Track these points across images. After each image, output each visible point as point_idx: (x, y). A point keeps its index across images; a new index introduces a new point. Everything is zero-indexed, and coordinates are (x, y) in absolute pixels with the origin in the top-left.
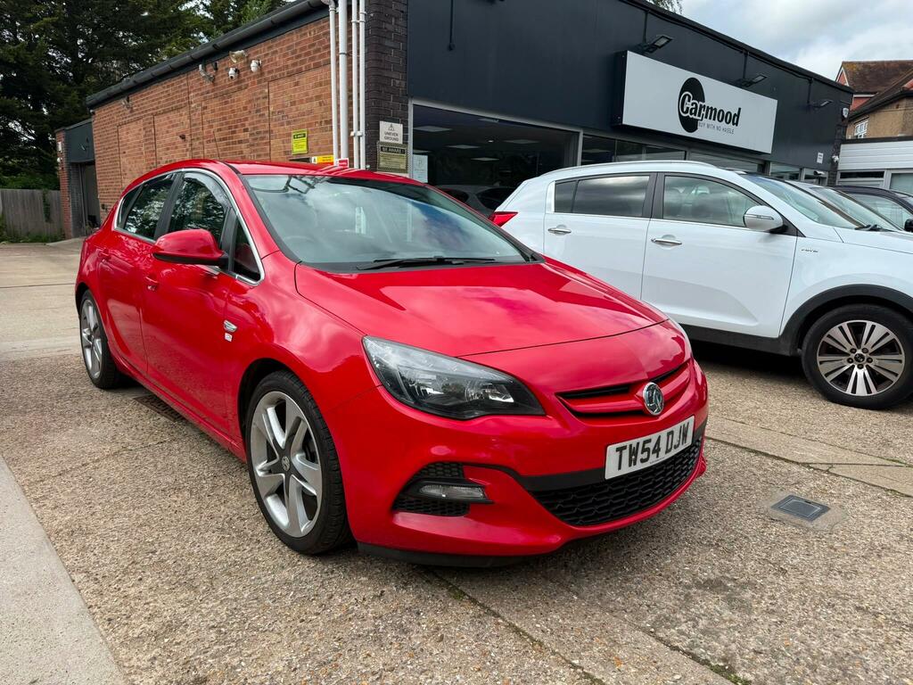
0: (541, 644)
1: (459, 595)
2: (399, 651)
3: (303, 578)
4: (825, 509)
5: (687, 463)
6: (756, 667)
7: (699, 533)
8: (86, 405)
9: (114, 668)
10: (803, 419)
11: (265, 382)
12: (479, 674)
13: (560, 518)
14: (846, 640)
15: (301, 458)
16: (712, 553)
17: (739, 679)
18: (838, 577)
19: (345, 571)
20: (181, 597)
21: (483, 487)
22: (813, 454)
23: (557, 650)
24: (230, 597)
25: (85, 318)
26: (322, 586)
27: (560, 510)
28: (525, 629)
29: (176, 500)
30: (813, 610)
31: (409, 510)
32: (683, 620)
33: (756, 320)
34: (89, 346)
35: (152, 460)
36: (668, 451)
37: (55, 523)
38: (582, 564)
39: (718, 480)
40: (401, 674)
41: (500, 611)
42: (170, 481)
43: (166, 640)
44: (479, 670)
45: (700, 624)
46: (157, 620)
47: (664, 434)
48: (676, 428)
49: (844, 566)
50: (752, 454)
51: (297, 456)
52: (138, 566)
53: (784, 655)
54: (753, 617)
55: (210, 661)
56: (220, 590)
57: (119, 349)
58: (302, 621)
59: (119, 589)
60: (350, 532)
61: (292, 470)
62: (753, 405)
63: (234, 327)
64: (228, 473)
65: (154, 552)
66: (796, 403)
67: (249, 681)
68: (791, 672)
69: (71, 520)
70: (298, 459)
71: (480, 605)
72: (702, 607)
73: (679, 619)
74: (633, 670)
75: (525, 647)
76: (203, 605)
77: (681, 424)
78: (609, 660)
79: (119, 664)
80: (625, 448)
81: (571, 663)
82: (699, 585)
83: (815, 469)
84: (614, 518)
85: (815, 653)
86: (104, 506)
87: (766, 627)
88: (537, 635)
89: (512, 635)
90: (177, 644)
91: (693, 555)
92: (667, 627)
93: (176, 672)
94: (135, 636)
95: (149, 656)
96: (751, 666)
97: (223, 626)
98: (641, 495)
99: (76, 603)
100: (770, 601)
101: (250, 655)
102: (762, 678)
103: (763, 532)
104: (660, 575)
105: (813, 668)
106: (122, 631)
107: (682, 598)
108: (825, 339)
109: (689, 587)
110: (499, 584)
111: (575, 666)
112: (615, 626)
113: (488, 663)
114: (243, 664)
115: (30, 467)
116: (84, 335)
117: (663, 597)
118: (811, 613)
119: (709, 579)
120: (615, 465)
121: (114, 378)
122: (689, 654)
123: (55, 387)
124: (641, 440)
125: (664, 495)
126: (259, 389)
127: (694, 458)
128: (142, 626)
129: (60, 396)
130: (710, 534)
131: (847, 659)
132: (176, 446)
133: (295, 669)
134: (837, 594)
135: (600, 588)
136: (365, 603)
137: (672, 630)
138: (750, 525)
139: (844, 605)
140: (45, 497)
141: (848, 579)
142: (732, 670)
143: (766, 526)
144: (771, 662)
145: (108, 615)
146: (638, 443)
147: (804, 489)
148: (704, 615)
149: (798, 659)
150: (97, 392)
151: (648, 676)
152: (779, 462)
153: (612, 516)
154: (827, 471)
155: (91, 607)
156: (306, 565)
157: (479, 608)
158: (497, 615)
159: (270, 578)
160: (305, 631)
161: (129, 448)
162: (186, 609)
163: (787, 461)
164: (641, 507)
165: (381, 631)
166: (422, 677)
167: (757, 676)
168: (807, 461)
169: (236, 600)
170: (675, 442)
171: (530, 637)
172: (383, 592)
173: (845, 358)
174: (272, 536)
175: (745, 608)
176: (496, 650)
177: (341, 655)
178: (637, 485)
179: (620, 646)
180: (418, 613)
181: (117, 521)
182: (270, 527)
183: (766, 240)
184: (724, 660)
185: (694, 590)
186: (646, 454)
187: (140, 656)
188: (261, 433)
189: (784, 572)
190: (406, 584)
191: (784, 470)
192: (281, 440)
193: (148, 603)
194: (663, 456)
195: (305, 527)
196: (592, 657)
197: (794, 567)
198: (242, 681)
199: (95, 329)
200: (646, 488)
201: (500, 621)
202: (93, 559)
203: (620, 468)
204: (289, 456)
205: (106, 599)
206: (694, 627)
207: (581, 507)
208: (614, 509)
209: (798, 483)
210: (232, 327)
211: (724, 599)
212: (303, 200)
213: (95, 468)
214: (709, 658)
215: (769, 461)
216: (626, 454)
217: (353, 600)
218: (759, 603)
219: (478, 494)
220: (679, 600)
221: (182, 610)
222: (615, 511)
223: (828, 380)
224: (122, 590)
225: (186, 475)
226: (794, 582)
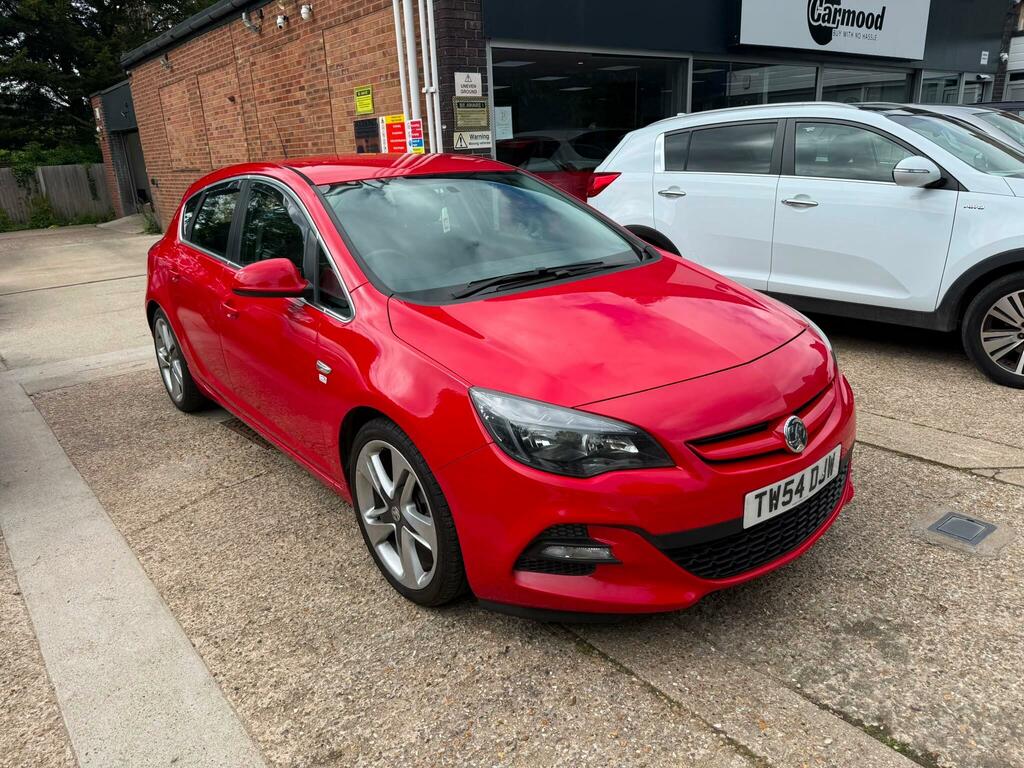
0: (679, 705)
1: (588, 650)
2: (531, 718)
3: (425, 634)
4: (991, 528)
5: (833, 495)
6: (914, 727)
7: (847, 564)
8: (173, 433)
9: (249, 743)
10: (964, 409)
11: (366, 429)
12: (617, 742)
13: (697, 573)
14: (1015, 692)
15: (412, 510)
16: (861, 589)
17: (896, 742)
18: (1006, 614)
19: (467, 623)
20: (304, 661)
21: (610, 547)
22: (979, 455)
23: (697, 713)
24: (352, 659)
25: (160, 337)
26: (445, 642)
27: (696, 565)
28: (661, 688)
29: (283, 545)
30: (978, 656)
31: (531, 570)
32: (832, 673)
33: (907, 291)
34: (167, 367)
35: (251, 498)
36: (812, 488)
37: (165, 579)
38: (718, 607)
39: (865, 494)
40: (536, 744)
41: (634, 668)
42: (272, 522)
43: (296, 710)
44: (617, 737)
45: (851, 677)
46: (283, 687)
47: (807, 472)
48: (821, 463)
49: (1012, 600)
50: (905, 460)
51: (408, 508)
52: (255, 625)
53: (945, 712)
54: (910, 667)
55: (342, 733)
56: (342, 652)
57: (198, 372)
58: (429, 685)
59: (241, 653)
60: (468, 586)
61: (402, 522)
62: (903, 393)
63: (328, 369)
64: (332, 510)
65: (268, 609)
66: (955, 388)
67: (384, 755)
68: (953, 732)
69: (180, 575)
70: (409, 511)
71: (611, 661)
72: (852, 656)
73: (828, 672)
74: (780, 735)
75: (663, 709)
76: (327, 670)
77: (827, 456)
78: (753, 722)
79: (253, 738)
80: (765, 493)
81: (713, 727)
82: (848, 630)
83: (978, 476)
84: (753, 567)
85: (980, 709)
86: (210, 557)
87: (925, 679)
88: (674, 695)
89: (648, 696)
90: (307, 714)
91: (841, 592)
92: (815, 682)
93: (310, 746)
94: (264, 706)
95: (281, 729)
96: (908, 726)
97: (350, 694)
98: (783, 539)
99: (200, 673)
100: (929, 647)
101: (381, 726)
102: (921, 739)
103: (920, 560)
104: (804, 618)
105: (978, 726)
106: (250, 701)
107: (830, 645)
108: (991, 312)
109: (837, 632)
110: (630, 635)
111: (717, 731)
112: (758, 682)
113: (625, 729)
114: (375, 735)
115: (130, 512)
116: (160, 355)
117: (809, 644)
118: (975, 660)
119: (859, 622)
120: (754, 512)
121: (197, 401)
122: (840, 713)
123: (138, 412)
124: (782, 483)
125: (808, 534)
126: (359, 437)
127: (840, 486)
128: (269, 695)
129: (144, 424)
130: (859, 564)
131: (1015, 715)
132: (273, 479)
133: (428, 740)
134: (1004, 636)
135: (739, 636)
136: (491, 661)
137: (821, 685)
138: (905, 551)
139: (1012, 649)
140: (150, 549)
141: (1017, 616)
142: (888, 731)
143: (921, 552)
144: (931, 721)
145: (234, 684)
146: (779, 487)
147: (966, 503)
148: (855, 666)
149: (961, 717)
150: (183, 417)
151: (796, 741)
152: (935, 468)
153: (752, 565)
154: (993, 477)
155: (216, 674)
156: (425, 618)
157: (610, 664)
158: (630, 673)
159: (390, 635)
160: (433, 696)
161: (225, 484)
162: (310, 674)
163: (945, 466)
164: (782, 551)
165: (510, 694)
166: (558, 747)
167: (915, 737)
168: (970, 466)
169: (358, 662)
170: (820, 477)
171: (667, 697)
172: (507, 648)
173: (1015, 333)
174: (386, 585)
175: (900, 655)
176: (632, 714)
177: (472, 723)
178: (778, 530)
179: (764, 706)
180: (547, 673)
181: (226, 573)
182: (383, 573)
183: (920, 196)
184: (879, 719)
185: (843, 635)
186: (787, 497)
187: (273, 729)
188: (366, 480)
189: (943, 609)
190: (531, 638)
191: (942, 479)
192: (389, 489)
193: (271, 669)
194: (807, 494)
195: (422, 579)
196: (735, 720)
197: (955, 603)
198: (377, 754)
199: (172, 350)
200: (788, 531)
201: (634, 679)
202: (210, 619)
203: (759, 515)
204: (399, 506)
205: (229, 665)
206: (844, 681)
207: (718, 560)
208: (753, 557)
209: (959, 494)
210: (326, 368)
211: (876, 646)
213: (195, 511)
214: (861, 717)
215: (924, 467)
216: (766, 500)
217: (478, 659)
218: (916, 649)
219: (605, 554)
220: (826, 647)
221: (307, 675)
222: (756, 559)
223: (994, 359)
224: (244, 654)
225: (289, 514)
226: (955, 623)
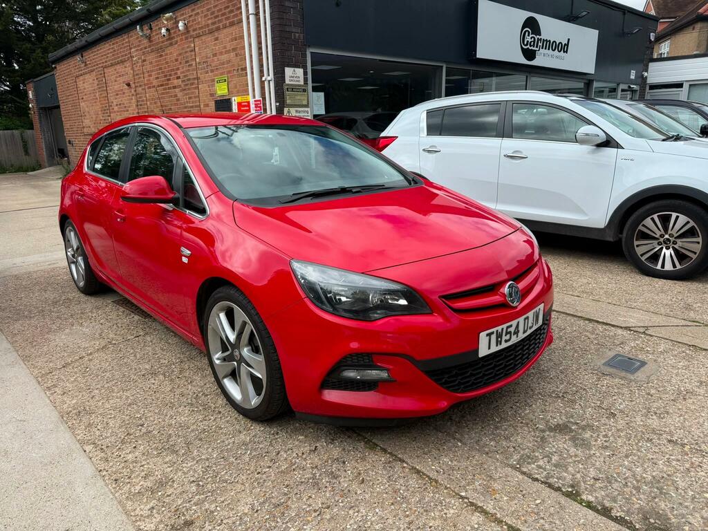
0: (436, 481)
1: (373, 447)
2: (332, 493)
3: (256, 440)
4: (643, 364)
5: (539, 338)
6: (595, 491)
7: (550, 388)
8: (76, 309)
9: (124, 517)
10: (624, 291)
11: (216, 294)
12: (393, 507)
13: (448, 388)
14: (661, 467)
15: (248, 351)
16: (560, 403)
17: (584, 500)
18: (654, 417)
19: (287, 432)
20: (167, 460)
21: (388, 370)
22: (634, 319)
23: (448, 486)
24: (203, 457)
25: (69, 241)
26: (271, 445)
27: (446, 383)
28: (424, 470)
29: (154, 382)
30: (637, 444)
31: (333, 388)
32: (540, 457)
33: (586, 214)
34: (73, 262)
35: (132, 351)
36: (524, 332)
37: (65, 406)
38: (463, 417)
39: (561, 344)
40: (335, 510)
41: (405, 457)
42: (147, 367)
43: (160, 494)
44: (392, 504)
45: (553, 460)
46: (151, 478)
47: (521, 320)
48: (531, 314)
49: (658, 408)
50: (587, 322)
51: (245, 349)
52: (132, 437)
53: (616, 481)
54: (592, 452)
55: (194, 508)
56: (195, 453)
57: (97, 265)
58: (259, 473)
59: (120, 456)
60: (289, 404)
61: (242, 360)
62: (585, 281)
63: (189, 252)
64: (191, 358)
65: (142, 425)
66: (619, 278)
67: (224, 522)
68: (621, 493)
69: (77, 403)
70: (246, 352)
71: (389, 453)
72: (554, 446)
73: (537, 456)
74: (505, 498)
75: (425, 484)
76: (184, 465)
77: (533, 311)
78: (488, 491)
79: (127, 513)
80: (493, 333)
81: (459, 495)
82: (551, 429)
83: (635, 332)
84: (486, 385)
85: (639, 478)
86: (100, 391)
87: (602, 459)
88: (433, 475)
89: (415, 476)
90: (168, 496)
91: (546, 405)
92: (529, 463)
93: (170, 518)
94: (137, 491)
95: (148, 507)
96: (592, 490)
97: (201, 481)
98: (506, 366)
99: (89, 470)
100: (604, 439)
101: (223, 502)
102: (600, 498)
103: (597, 384)
104: (522, 423)
105: (638, 489)
106: (126, 488)
107: (539, 440)
108: (640, 227)
109: (543, 431)
110: (402, 436)
111: (462, 498)
112: (491, 464)
113: (399, 499)
114: (218, 509)
115: (40, 362)
116: (69, 254)
117: (525, 439)
118: (635, 447)
119: (558, 424)
120: (486, 346)
121: (95, 286)
122: (546, 483)
123: (51, 295)
124: (505, 326)
125: (522, 364)
126: (211, 301)
127: (544, 333)
128: (140, 484)
129: (55, 303)
130: (557, 388)
131: (662, 481)
132: (149, 339)
133: (257, 511)
134: (654, 431)
135: (478, 435)
136: (304, 456)
137: (533, 466)
138: (588, 379)
139: (659, 439)
140: (55, 386)
141: (662, 418)
142: (578, 494)
143: (599, 379)
144: (606, 486)
145: (114, 477)
146: (503, 329)
147: (627, 348)
148: (555, 452)
149: (626, 483)
150: (83, 298)
151: (516, 502)
152: (607, 327)
153: (485, 384)
154: (644, 332)
155: (101, 470)
156: (257, 429)
157: (388, 456)
158: (402, 461)
159: (231, 441)
160: (261, 481)
161: (114, 342)
162: (171, 469)
163: (613, 326)
164: (506, 375)
165: (317, 477)
166: (351, 512)
167: (596, 498)
168: (628, 325)
169: (208, 459)
170: (530, 325)
171: (428, 476)
172: (316, 447)
173: (656, 242)
174: (229, 408)
175: (585, 445)
176: (403, 488)
177: (289, 498)
178: (502, 359)
179: (495, 480)
180: (344, 462)
181: (111, 402)
182: (227, 400)
183: (593, 152)
184: (572, 486)
185: (548, 433)
186: (508, 336)
187: (142, 507)
188: (216, 332)
189: (614, 415)
190: (333, 440)
191: (612, 334)
192: (232, 337)
193: (142, 466)
194: (522, 336)
195: (255, 401)
196: (475, 490)
197: (621, 411)
198: (219, 522)
199: (77, 249)
200: (509, 360)
201: (405, 465)
202: (98, 433)
203: (489, 348)
204: (239, 349)
205: (111, 464)
206: (549, 462)
207: (461, 379)
208: (486, 378)
209: (622, 343)
210: (188, 252)
211: (570, 439)
212: (230, 142)
213: (90, 360)
214: (560, 485)
215: (600, 327)
216: (494, 337)
217: (295, 455)
218: (596, 441)
219: (384, 375)
220: (536, 441)
221: (169, 469)
222: (487, 380)
223: (643, 259)
224: (122, 456)
225: (159, 361)
226: (621, 423)
